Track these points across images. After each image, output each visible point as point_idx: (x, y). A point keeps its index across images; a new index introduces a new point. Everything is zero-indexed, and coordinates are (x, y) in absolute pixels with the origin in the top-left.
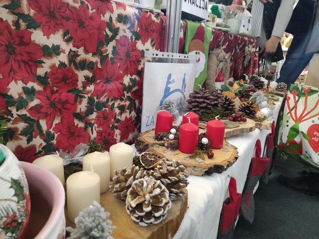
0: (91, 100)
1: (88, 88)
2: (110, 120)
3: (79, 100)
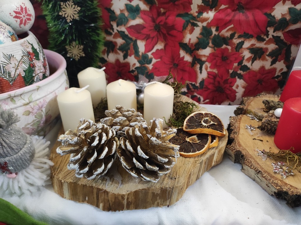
0: (206, 31)
1: (205, 15)
2: (231, 63)
3: (189, 27)
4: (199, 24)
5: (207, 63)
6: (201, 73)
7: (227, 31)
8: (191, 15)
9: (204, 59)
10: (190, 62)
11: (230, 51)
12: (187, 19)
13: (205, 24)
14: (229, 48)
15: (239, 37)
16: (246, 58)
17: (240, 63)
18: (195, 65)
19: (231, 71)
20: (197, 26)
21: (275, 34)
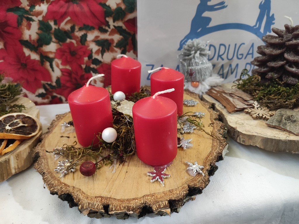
1: (37, 8)
2: (81, 58)
4: (34, 18)
5: (56, 60)
6: (53, 70)
7: (66, 23)
8: (23, 9)
9: (51, 56)
10: (38, 61)
11: (76, 45)
12: (20, 13)
13: (40, 18)
14: (74, 41)
15: (80, 29)
16: (94, 51)
17: (90, 57)
18: (44, 63)
19: (84, 66)
20: (33, 21)
21: (116, 24)
